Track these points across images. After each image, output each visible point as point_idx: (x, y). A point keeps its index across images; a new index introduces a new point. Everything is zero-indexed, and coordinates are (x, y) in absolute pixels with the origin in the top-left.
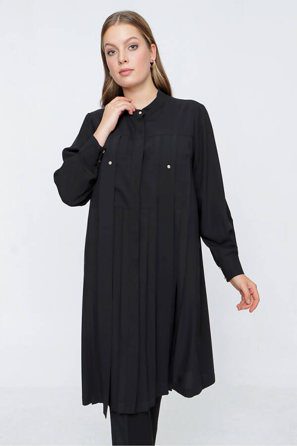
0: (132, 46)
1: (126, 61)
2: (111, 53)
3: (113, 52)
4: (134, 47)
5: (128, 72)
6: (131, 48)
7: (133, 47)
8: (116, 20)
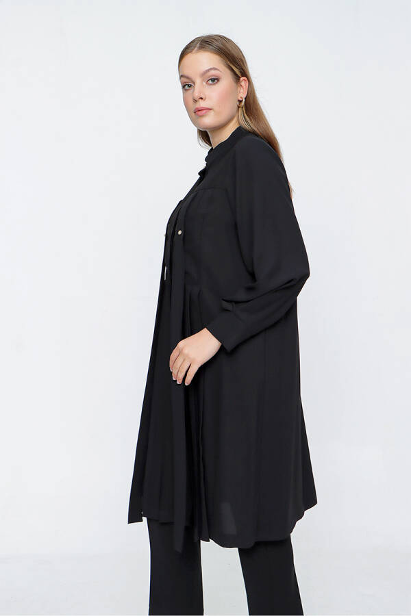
0: (211, 79)
1: (202, 98)
2: (187, 87)
3: (190, 86)
4: (215, 80)
5: (204, 111)
6: (210, 82)
7: (213, 80)
8: (195, 47)
